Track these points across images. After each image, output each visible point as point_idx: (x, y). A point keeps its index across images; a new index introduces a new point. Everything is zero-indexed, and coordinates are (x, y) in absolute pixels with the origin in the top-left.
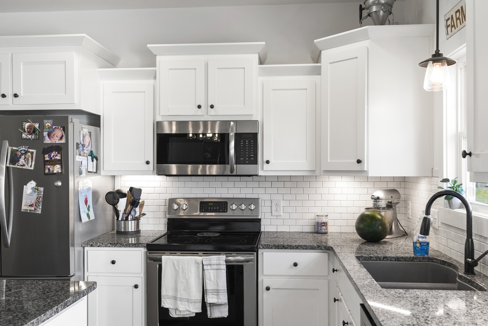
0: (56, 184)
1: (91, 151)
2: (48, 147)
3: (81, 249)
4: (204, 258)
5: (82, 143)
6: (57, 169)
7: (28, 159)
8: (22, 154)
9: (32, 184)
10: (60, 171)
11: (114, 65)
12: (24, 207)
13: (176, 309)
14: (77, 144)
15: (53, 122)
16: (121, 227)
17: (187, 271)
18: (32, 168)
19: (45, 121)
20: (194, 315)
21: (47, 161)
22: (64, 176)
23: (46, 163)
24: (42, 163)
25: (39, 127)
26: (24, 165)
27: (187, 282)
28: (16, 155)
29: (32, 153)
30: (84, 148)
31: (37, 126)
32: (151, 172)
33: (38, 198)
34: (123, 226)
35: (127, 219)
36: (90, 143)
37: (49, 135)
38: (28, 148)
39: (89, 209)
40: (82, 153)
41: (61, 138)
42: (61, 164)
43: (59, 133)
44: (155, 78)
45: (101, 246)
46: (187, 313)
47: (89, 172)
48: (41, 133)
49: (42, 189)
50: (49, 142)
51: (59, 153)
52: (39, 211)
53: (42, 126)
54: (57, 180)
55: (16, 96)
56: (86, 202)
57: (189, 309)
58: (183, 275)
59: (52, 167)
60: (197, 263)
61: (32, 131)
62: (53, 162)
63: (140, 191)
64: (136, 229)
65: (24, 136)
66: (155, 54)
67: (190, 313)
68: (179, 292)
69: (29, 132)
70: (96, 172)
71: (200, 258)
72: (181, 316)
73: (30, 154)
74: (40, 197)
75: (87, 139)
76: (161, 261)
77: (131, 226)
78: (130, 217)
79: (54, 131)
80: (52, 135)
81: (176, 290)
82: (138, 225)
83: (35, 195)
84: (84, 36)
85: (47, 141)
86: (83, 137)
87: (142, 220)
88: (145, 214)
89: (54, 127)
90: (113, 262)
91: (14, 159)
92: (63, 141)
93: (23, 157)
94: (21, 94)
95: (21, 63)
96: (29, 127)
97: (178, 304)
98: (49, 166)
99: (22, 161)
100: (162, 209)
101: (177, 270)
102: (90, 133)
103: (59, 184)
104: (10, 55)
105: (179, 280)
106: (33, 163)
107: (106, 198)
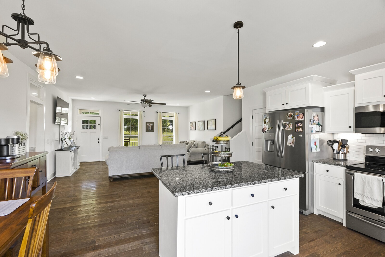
0: (300, 136)
1: (319, 123)
2: (297, 122)
3: (313, 163)
4: (384, 179)
5: (313, 119)
6: (300, 130)
7: (290, 126)
8: (287, 125)
9: (291, 136)
10: (302, 131)
11: (333, 84)
12: (288, 144)
13: (364, 201)
14: (310, 120)
15: (299, 112)
16: (336, 157)
17: (371, 183)
18: (291, 130)
19: (296, 112)
20: (377, 208)
21: (297, 127)
22: (303, 133)
23: (296, 128)
24: (295, 128)
25: (294, 114)
26: (288, 129)
27: (371, 189)
28: (285, 125)
29: (291, 124)
30: (314, 122)
31: (293, 114)
32: (353, 132)
33: (293, 141)
34: (336, 156)
35: (339, 153)
36: (318, 119)
37: (297, 117)
38: (290, 122)
39: (317, 147)
40: (313, 123)
41: (302, 118)
42: (302, 128)
43: (301, 116)
44: (355, 86)
45: (322, 163)
46: (371, 205)
47: (317, 131)
48: (294, 117)
49: (294, 138)
50: (298, 120)
51: (301, 124)
52: (293, 146)
53: (295, 114)
54: (300, 134)
55: (287, 104)
56: (315, 144)
57: (372, 203)
58: (368, 185)
59: (298, 129)
60: (378, 180)
61: (291, 116)
62: (299, 127)
63: (347, 141)
64: (345, 158)
65: (288, 118)
66: (354, 74)
67: (373, 205)
68: (365, 193)
69: (290, 116)
70: (322, 131)
71: (382, 178)
72: (367, 206)
73: (290, 124)
74: (294, 141)
75: (316, 118)
76: (354, 175)
77: (342, 157)
78: (341, 152)
79: (299, 115)
80: (298, 117)
81: (364, 191)
82: (346, 157)
83: (292, 140)
84: (313, 76)
85: (297, 119)
86: (314, 117)
87: (348, 155)
88: (350, 152)
89: (299, 114)
90: (327, 171)
91: (285, 127)
92: (303, 119)
93: (288, 126)
94: (289, 103)
95: (289, 92)
96: (290, 115)
97: (365, 199)
98: (297, 129)
99: (287, 127)
100: (363, 150)
101: (364, 182)
102: (318, 115)
103: (301, 136)
104: (285, 90)
105: (366, 187)
106: (291, 128)
107: (327, 143)
